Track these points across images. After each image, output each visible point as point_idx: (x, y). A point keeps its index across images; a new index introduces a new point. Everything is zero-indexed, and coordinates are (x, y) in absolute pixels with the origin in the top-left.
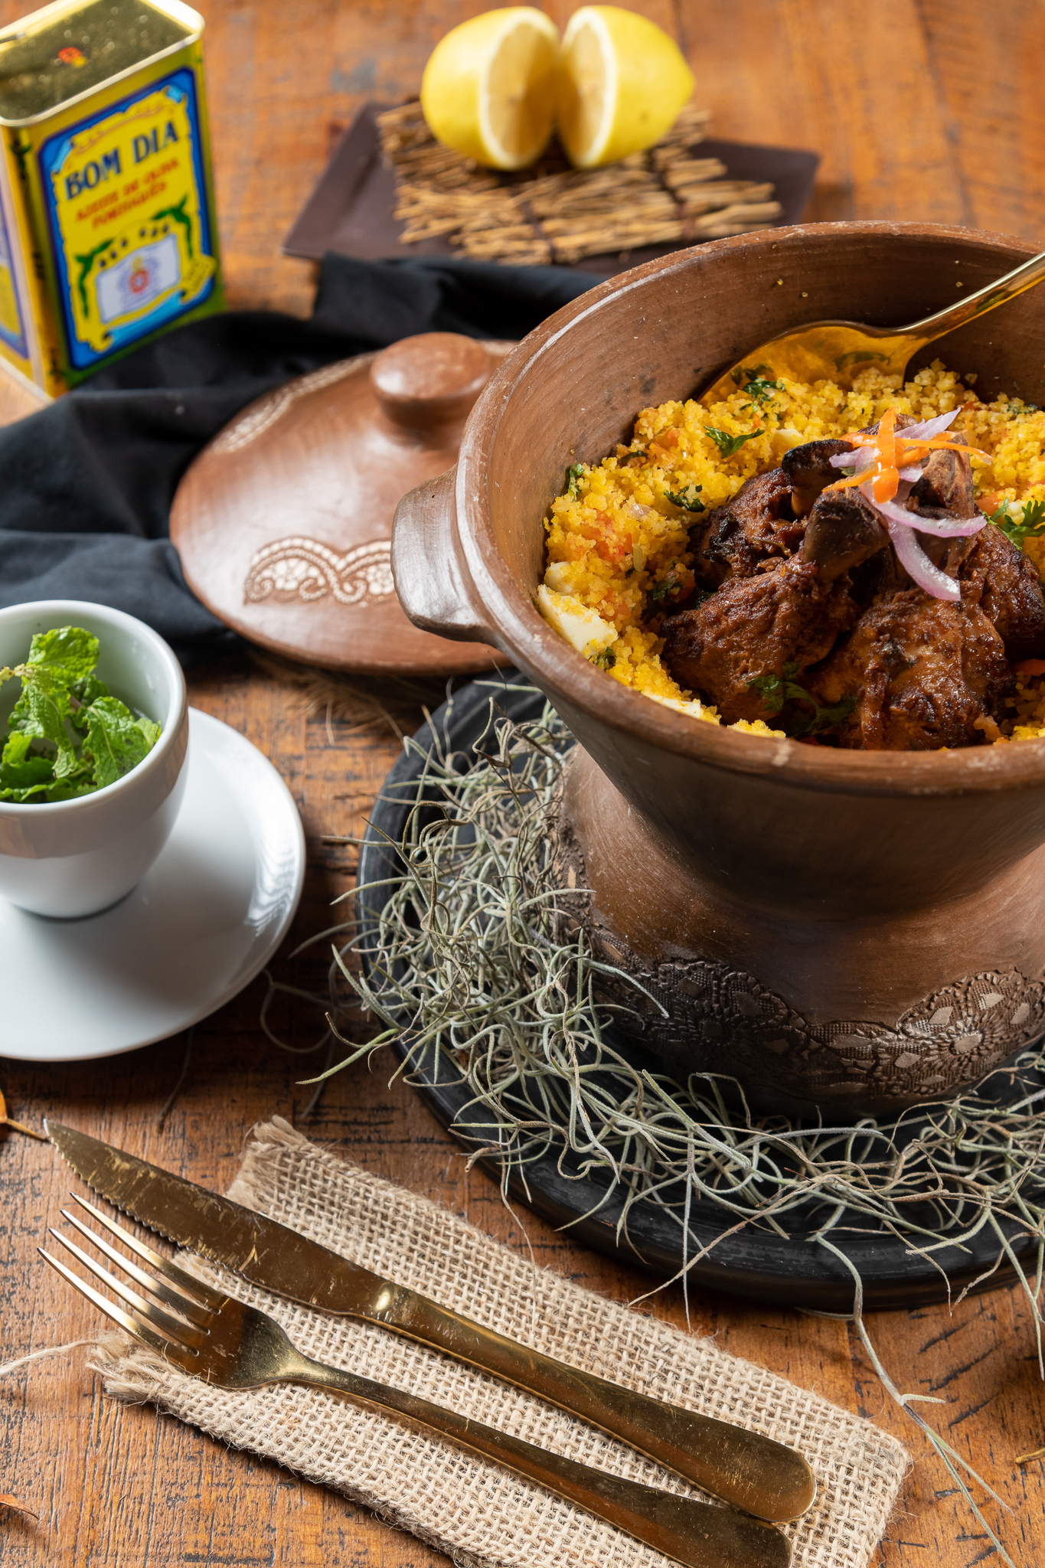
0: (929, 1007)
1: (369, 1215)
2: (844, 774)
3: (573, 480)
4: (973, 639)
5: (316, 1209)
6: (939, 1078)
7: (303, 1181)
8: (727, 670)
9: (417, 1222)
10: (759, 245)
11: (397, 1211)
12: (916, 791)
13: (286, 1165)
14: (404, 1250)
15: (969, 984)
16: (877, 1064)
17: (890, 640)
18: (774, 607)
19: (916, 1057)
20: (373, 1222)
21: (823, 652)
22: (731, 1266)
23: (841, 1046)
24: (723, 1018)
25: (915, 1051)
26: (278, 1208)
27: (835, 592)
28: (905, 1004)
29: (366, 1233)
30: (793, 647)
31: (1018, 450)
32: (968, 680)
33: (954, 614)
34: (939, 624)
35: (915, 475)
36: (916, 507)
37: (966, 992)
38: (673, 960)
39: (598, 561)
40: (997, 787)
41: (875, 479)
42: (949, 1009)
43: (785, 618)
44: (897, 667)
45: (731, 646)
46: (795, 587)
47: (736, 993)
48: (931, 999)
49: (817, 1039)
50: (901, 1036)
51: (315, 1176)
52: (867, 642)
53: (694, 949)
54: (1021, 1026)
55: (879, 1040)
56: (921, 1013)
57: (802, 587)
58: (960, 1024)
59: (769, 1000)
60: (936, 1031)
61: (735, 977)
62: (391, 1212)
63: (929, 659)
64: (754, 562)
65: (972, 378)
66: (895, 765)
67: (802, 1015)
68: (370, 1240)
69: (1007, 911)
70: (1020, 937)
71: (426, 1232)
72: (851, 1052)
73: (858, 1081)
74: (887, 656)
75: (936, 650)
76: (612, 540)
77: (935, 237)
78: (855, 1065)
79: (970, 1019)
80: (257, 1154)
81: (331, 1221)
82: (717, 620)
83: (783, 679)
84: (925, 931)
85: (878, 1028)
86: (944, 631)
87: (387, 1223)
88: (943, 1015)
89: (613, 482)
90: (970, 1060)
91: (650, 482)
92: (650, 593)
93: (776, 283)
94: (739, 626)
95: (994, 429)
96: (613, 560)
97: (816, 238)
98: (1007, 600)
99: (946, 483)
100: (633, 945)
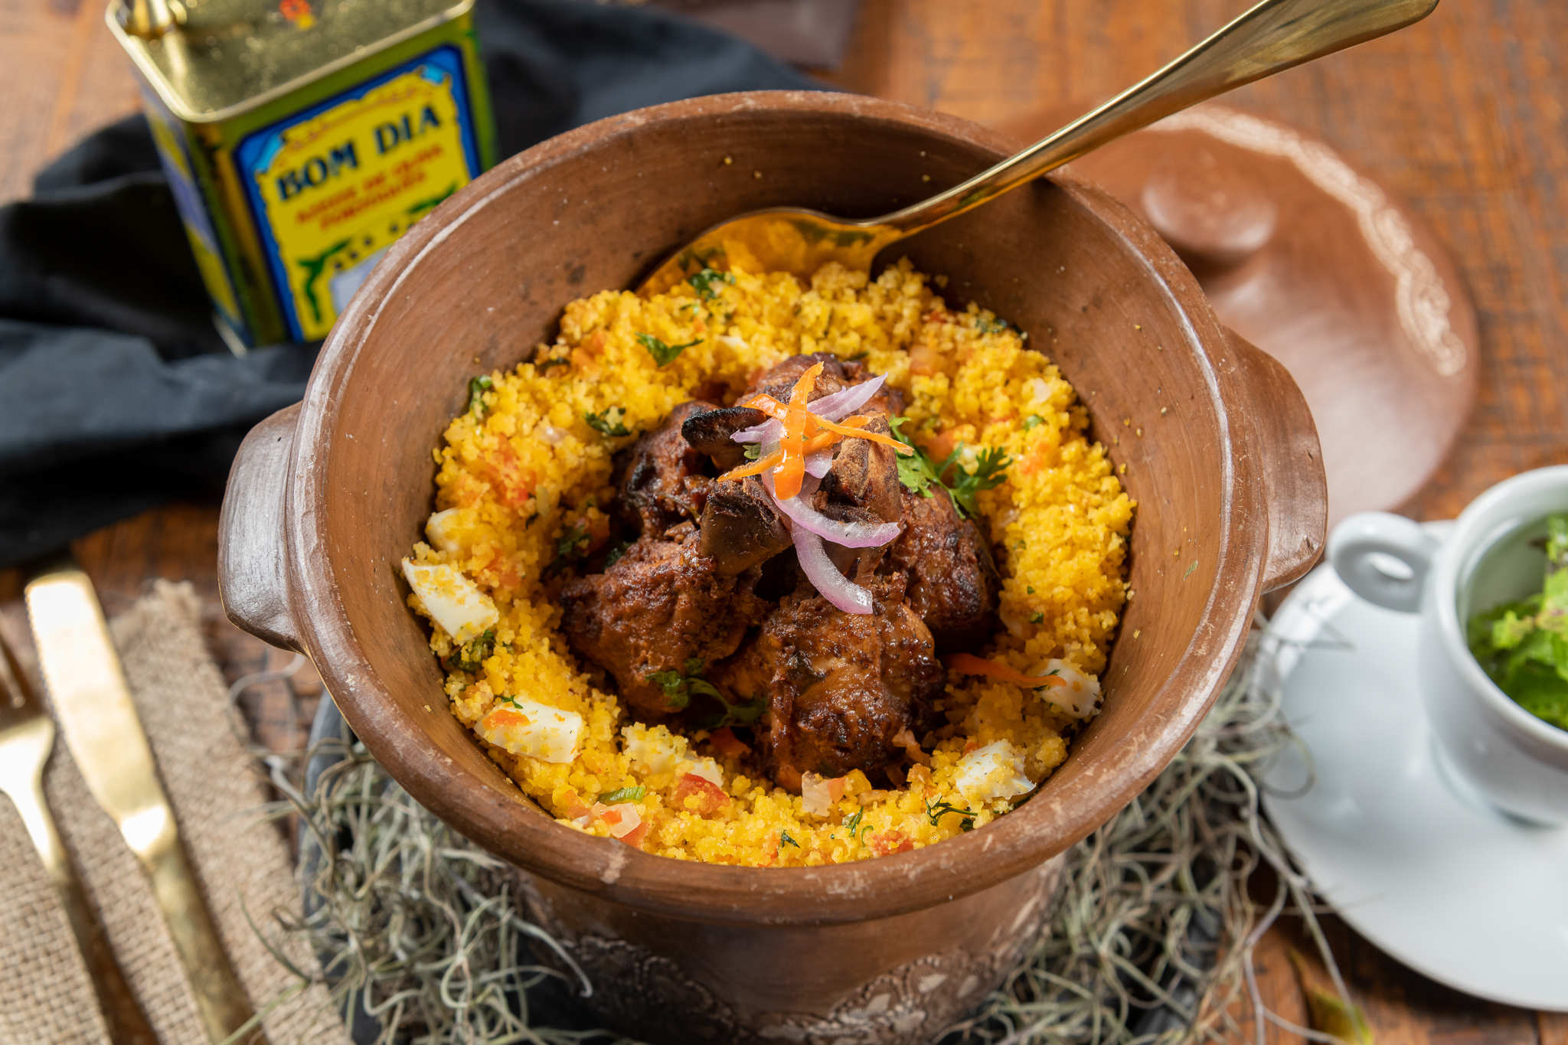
0: (863, 996)
3: (477, 395)
4: (894, 642)
8: (628, 656)
10: (701, 118)
12: (767, 920)
15: (908, 970)
17: (796, 653)
18: (674, 597)
19: (852, 1042)
21: (731, 650)
23: (772, 1034)
24: (648, 1000)
25: (852, 1036)
27: (738, 590)
28: (838, 994)
30: (694, 643)
31: (983, 376)
32: (892, 687)
33: (872, 620)
34: (852, 633)
35: (822, 468)
36: (823, 505)
37: (904, 978)
39: (493, 508)
41: (778, 470)
42: (886, 996)
43: (684, 612)
44: (803, 679)
45: (630, 632)
46: (693, 581)
47: (659, 978)
48: (867, 988)
49: (746, 1029)
50: (836, 1024)
52: (772, 650)
53: (615, 927)
54: (970, 998)
55: (812, 1028)
56: (856, 1001)
57: (700, 583)
58: (900, 1007)
59: (692, 989)
60: (873, 1017)
61: (657, 963)
63: (842, 670)
64: (663, 527)
65: (943, 281)
67: (728, 1005)
72: (782, 1041)
74: (791, 671)
75: (850, 661)
76: (513, 479)
77: (899, 124)
79: (910, 1001)
82: (616, 600)
83: (686, 676)
85: (810, 1017)
86: (858, 641)
88: (880, 1003)
89: (526, 396)
91: (569, 399)
92: (557, 543)
93: (722, 162)
94: (637, 613)
95: (960, 347)
96: (511, 505)
97: (766, 113)
98: (938, 592)
99: (856, 481)
100: (556, 911)
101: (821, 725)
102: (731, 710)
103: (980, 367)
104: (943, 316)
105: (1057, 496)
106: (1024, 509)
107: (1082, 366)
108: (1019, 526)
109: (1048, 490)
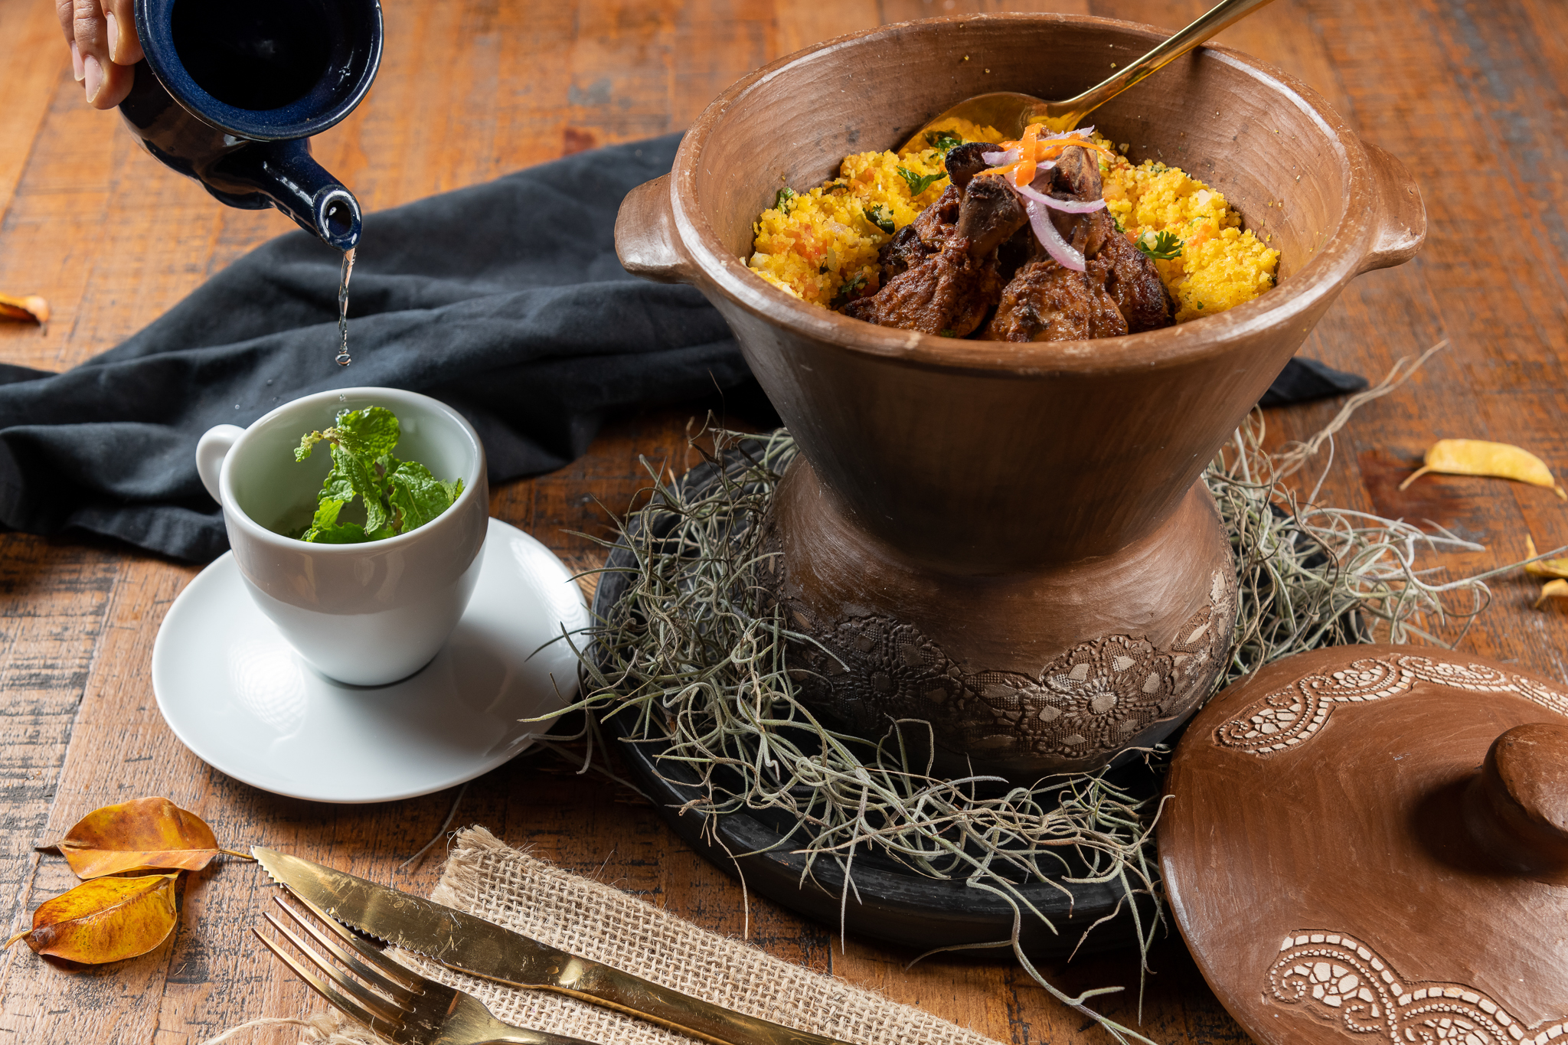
0: (1068, 662)
1: (564, 905)
3: (782, 199)
4: (1099, 312)
5: (514, 906)
6: (1080, 738)
7: (502, 881)
9: (609, 907)
10: (949, 24)
11: (590, 899)
12: (1021, 371)
13: (487, 867)
14: (597, 933)
15: (1104, 645)
16: (1023, 716)
17: (1027, 304)
18: (935, 280)
19: (1057, 712)
20: (568, 911)
21: (976, 321)
23: (991, 696)
24: (891, 670)
25: (1057, 705)
26: (478, 906)
27: (986, 266)
28: (1047, 658)
29: (562, 922)
30: (950, 316)
31: (1159, 199)
33: (1082, 288)
34: (1069, 293)
35: (1050, 165)
36: (1050, 190)
37: (1101, 652)
38: (850, 619)
39: (797, 256)
42: (1086, 666)
43: (943, 289)
44: (1033, 327)
45: (901, 317)
46: (950, 260)
47: (903, 644)
48: (1070, 655)
49: (971, 688)
50: (1044, 688)
51: (513, 875)
52: (1009, 307)
53: (868, 607)
54: (1153, 696)
55: (1024, 691)
56: (1061, 667)
57: (957, 260)
58: (1096, 682)
59: (928, 650)
60: (1075, 687)
61: (901, 630)
62: (584, 901)
63: (1061, 324)
64: (924, 255)
67: (957, 664)
68: (565, 928)
69: (1137, 582)
70: (1146, 609)
71: (617, 915)
72: (1000, 702)
73: (1008, 734)
74: (1024, 318)
75: (1067, 317)
76: (810, 242)
77: (1093, 26)
78: (1005, 716)
79: (1105, 679)
80: (460, 858)
81: (528, 915)
82: (890, 298)
84: (1064, 590)
85: (1023, 678)
86: (1073, 300)
87: (582, 911)
88: (1081, 671)
89: (817, 207)
90: (1107, 723)
91: (848, 206)
92: (840, 289)
93: (964, 59)
94: (906, 299)
95: (1139, 185)
96: (809, 257)
97: (996, 21)
98: (1131, 289)
99: (1074, 171)
100: (818, 610)
103: (1155, 193)
104: (1127, 165)
105: (1219, 253)
106: (1192, 274)
107: (1234, 183)
108: (1190, 284)
109: (1211, 251)
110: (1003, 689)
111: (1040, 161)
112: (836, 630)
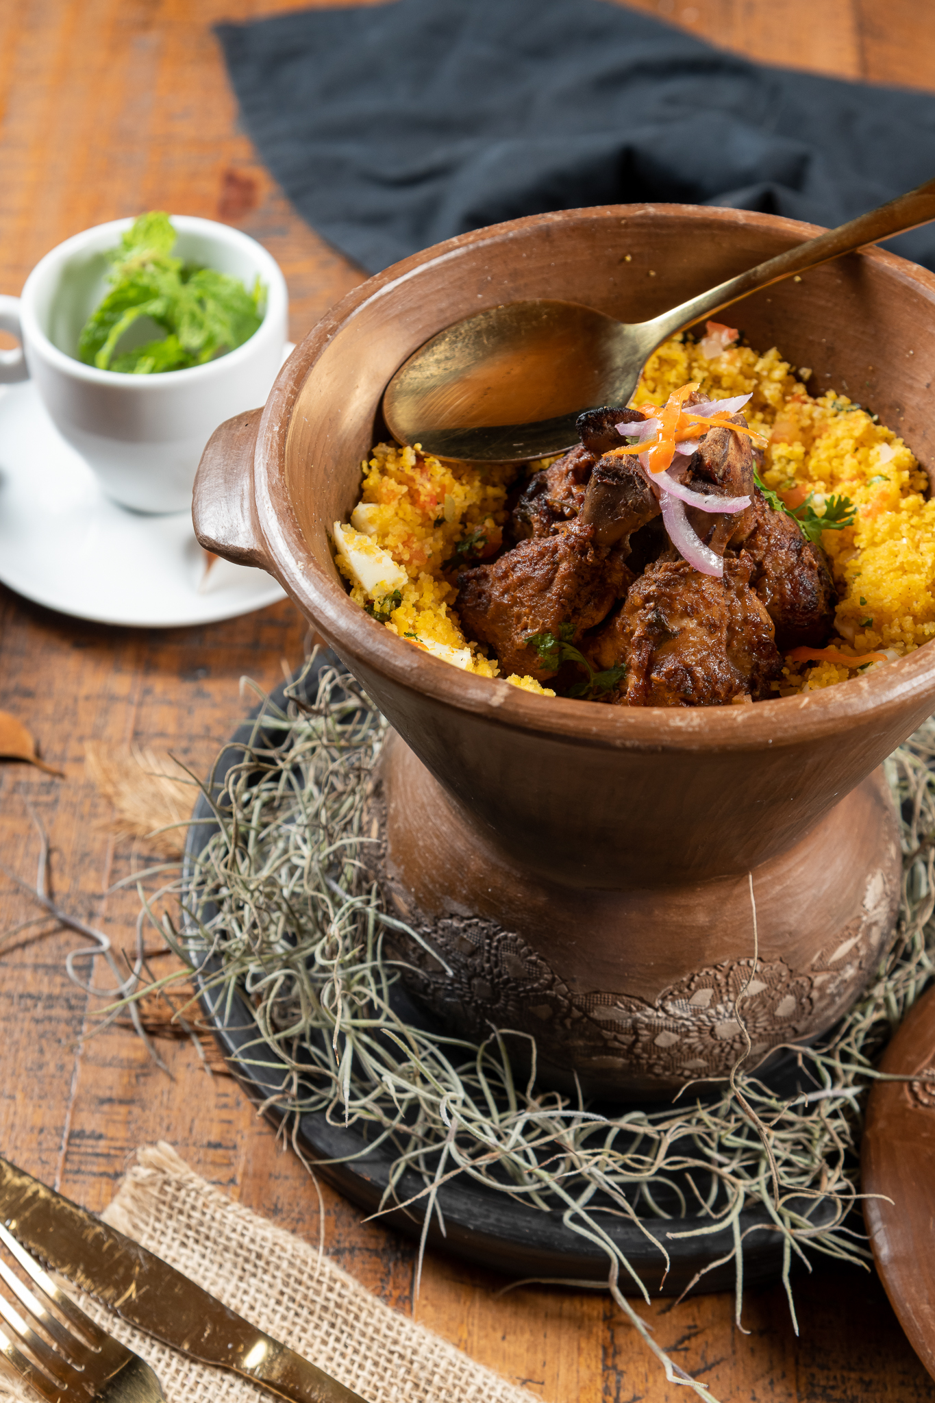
0: (689, 987)
2: (554, 720)
4: (739, 617)
6: (701, 1062)
8: (511, 626)
10: (609, 219)
15: (731, 969)
16: (637, 1041)
17: (654, 609)
18: (555, 565)
19: (675, 1038)
21: (599, 616)
22: (477, 1231)
23: (602, 1018)
24: (492, 980)
25: (675, 1031)
27: (610, 557)
28: (665, 981)
30: (570, 609)
31: (836, 446)
32: (734, 659)
33: (721, 590)
34: (704, 598)
35: (690, 449)
36: (688, 480)
37: (727, 976)
38: (452, 916)
39: (408, 507)
40: (695, 747)
41: (651, 451)
42: (709, 992)
43: (563, 578)
44: (660, 636)
45: (515, 602)
46: (572, 548)
47: (506, 954)
48: (692, 980)
49: (579, 1008)
50: (661, 1014)
52: (635, 609)
53: (470, 906)
54: (787, 1019)
55: (638, 1015)
56: (681, 992)
57: (580, 547)
58: (720, 1008)
59: (534, 963)
60: (696, 1013)
61: (505, 938)
63: (692, 631)
64: (549, 523)
65: (806, 372)
66: (602, 716)
67: (564, 981)
69: (775, 900)
70: (787, 928)
72: (611, 1025)
73: (619, 1056)
74: (650, 625)
75: (700, 624)
76: (424, 488)
77: (777, 231)
78: (615, 1039)
79: (730, 1005)
82: (505, 575)
83: (559, 639)
84: (689, 909)
85: (637, 1002)
86: (708, 605)
88: (703, 996)
90: (732, 1048)
92: (457, 544)
93: (623, 260)
94: (523, 581)
95: (817, 424)
96: (423, 508)
97: (665, 217)
98: (782, 585)
99: (718, 460)
100: (418, 899)
101: (671, 674)
102: (594, 676)
103: (833, 438)
104: (805, 397)
105: (894, 532)
106: (863, 550)
107: (924, 437)
108: (859, 563)
109: (885, 528)
110: (617, 1012)
111: (681, 441)
112: (436, 925)
